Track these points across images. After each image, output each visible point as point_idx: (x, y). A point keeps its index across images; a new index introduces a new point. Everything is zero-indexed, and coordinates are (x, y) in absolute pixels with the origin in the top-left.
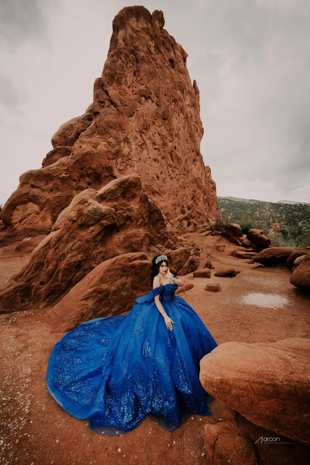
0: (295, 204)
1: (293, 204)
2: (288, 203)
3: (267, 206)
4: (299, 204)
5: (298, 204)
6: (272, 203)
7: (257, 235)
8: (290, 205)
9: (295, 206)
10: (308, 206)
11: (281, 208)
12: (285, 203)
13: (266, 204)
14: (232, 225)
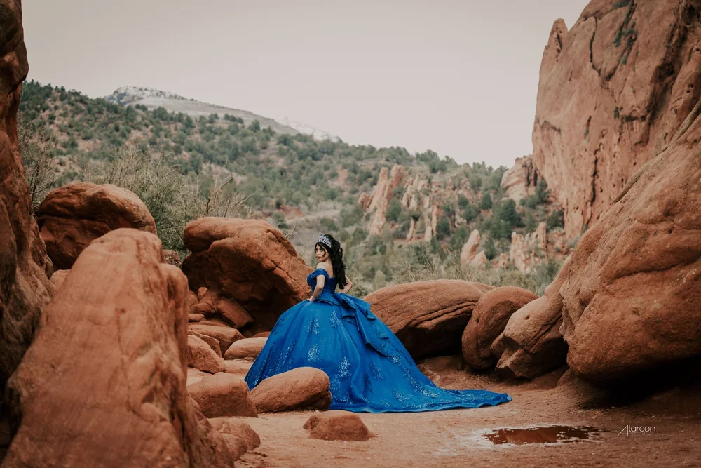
0: (207, 114)
1: (193, 114)
2: (172, 108)
3: (52, 118)
4: (227, 117)
5: (221, 115)
6: (83, 100)
7: (251, 245)
8: (180, 118)
9: (208, 125)
10: (270, 132)
11: (135, 134)
12: (152, 103)
13: (49, 102)
14: (102, 193)
